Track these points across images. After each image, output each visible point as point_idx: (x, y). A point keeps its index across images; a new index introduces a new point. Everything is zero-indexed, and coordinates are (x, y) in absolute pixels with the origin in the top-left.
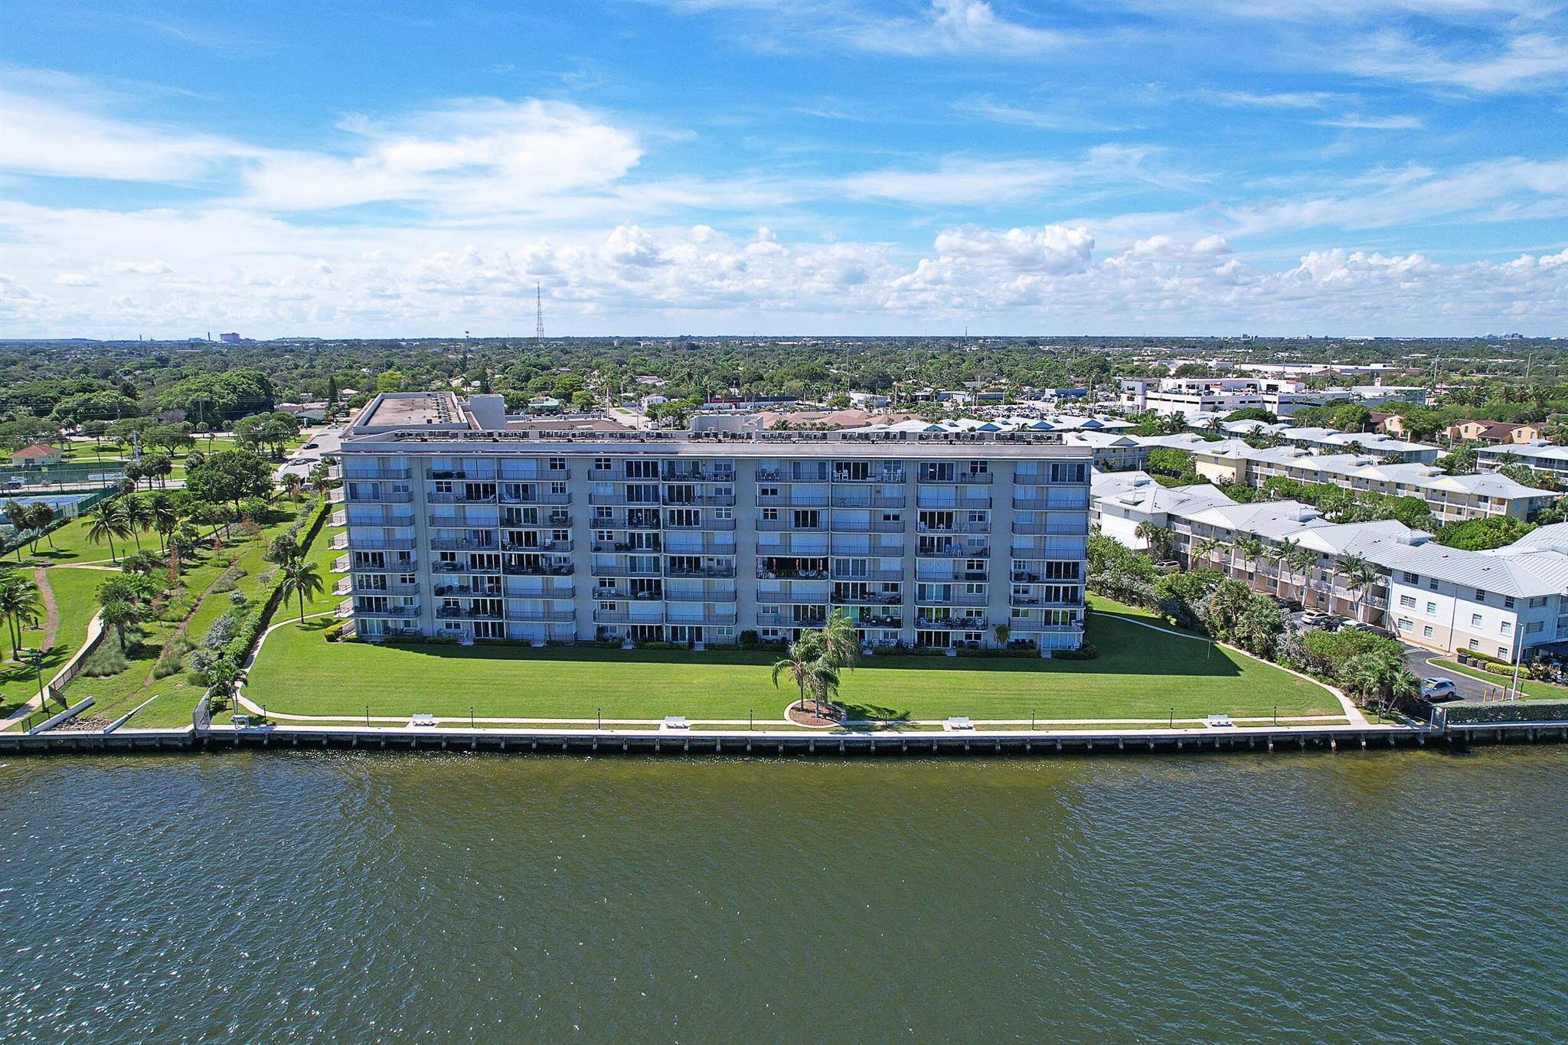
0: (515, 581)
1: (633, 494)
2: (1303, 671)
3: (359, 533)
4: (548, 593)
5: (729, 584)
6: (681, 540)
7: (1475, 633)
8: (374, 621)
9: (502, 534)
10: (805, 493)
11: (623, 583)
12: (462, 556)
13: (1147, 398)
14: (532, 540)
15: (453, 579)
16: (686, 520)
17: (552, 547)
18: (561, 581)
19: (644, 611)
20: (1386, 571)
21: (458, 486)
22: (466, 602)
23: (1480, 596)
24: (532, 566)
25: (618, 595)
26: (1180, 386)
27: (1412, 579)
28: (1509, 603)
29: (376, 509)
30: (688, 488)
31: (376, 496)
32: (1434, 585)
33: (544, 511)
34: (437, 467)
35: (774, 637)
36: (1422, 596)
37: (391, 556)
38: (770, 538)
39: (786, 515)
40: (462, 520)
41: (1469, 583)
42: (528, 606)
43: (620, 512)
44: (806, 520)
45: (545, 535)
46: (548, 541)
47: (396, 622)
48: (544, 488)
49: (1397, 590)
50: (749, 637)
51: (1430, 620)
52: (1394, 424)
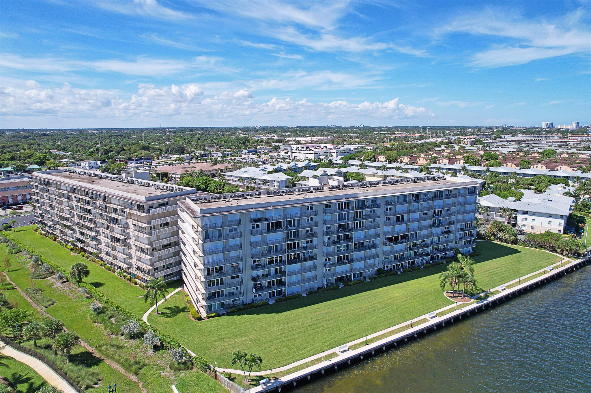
0: (289, 268)
1: (340, 218)
2: (531, 246)
3: (210, 258)
4: (303, 270)
5: (373, 251)
6: (358, 235)
7: (549, 227)
8: (216, 304)
9: (284, 246)
10: (400, 208)
11: (334, 259)
12: (264, 260)
13: (292, 153)
14: (297, 245)
15: (259, 272)
16: (359, 226)
17: (306, 248)
18: (309, 263)
19: (342, 269)
20: (516, 211)
21: (263, 225)
22: (264, 282)
23: (551, 216)
24: (297, 259)
25: (333, 264)
26: (298, 148)
27: (526, 213)
28: (561, 217)
29: (220, 243)
30: (360, 212)
31: (220, 236)
32: (534, 214)
33: (302, 231)
34: (253, 216)
35: (387, 269)
36: (529, 217)
37: (227, 267)
38: (388, 229)
39: (394, 218)
40: (264, 242)
41: (547, 212)
42: (294, 278)
43: (334, 227)
44: (400, 219)
45: (303, 243)
46: (305, 245)
47: (228, 301)
48: (304, 220)
49: (520, 217)
50: (380, 272)
51: (533, 224)
52: (382, 158)
